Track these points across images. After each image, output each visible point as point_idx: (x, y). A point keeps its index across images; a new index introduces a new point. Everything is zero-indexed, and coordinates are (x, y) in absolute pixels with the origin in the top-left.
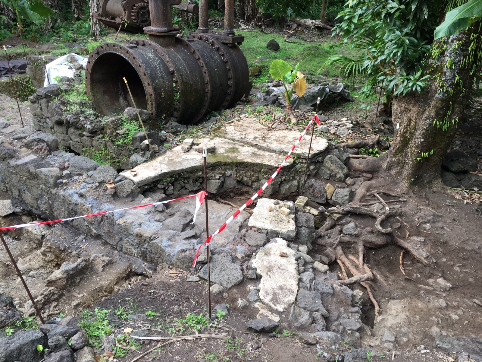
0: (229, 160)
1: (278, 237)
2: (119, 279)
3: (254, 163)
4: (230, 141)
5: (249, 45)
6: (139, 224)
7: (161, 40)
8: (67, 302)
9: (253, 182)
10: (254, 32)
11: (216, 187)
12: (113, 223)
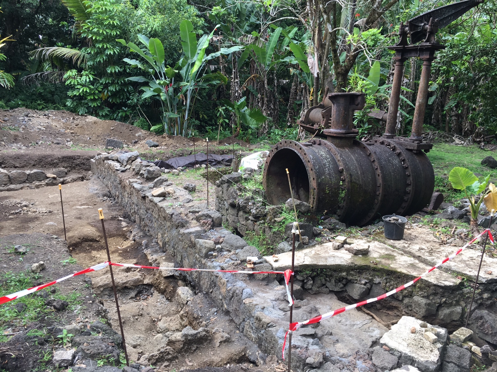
0: (380, 266)
1: (414, 366)
2: (231, 359)
3: (408, 275)
4: (389, 247)
5: (459, 160)
6: (262, 307)
7: (337, 141)
8: (178, 366)
9: (405, 297)
10: (470, 148)
11: (359, 293)
12: (240, 301)
